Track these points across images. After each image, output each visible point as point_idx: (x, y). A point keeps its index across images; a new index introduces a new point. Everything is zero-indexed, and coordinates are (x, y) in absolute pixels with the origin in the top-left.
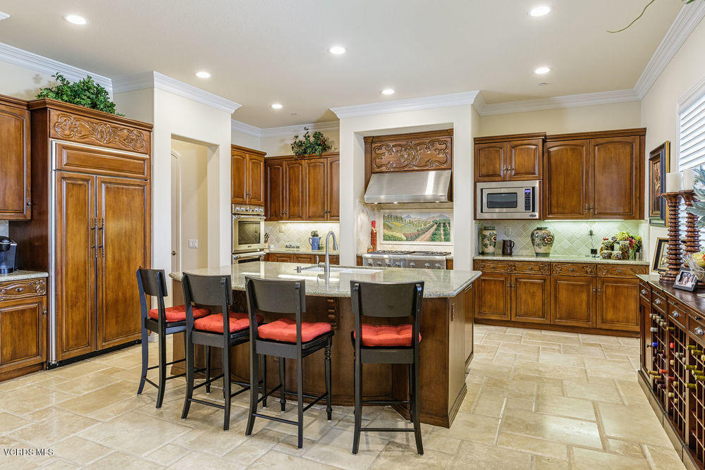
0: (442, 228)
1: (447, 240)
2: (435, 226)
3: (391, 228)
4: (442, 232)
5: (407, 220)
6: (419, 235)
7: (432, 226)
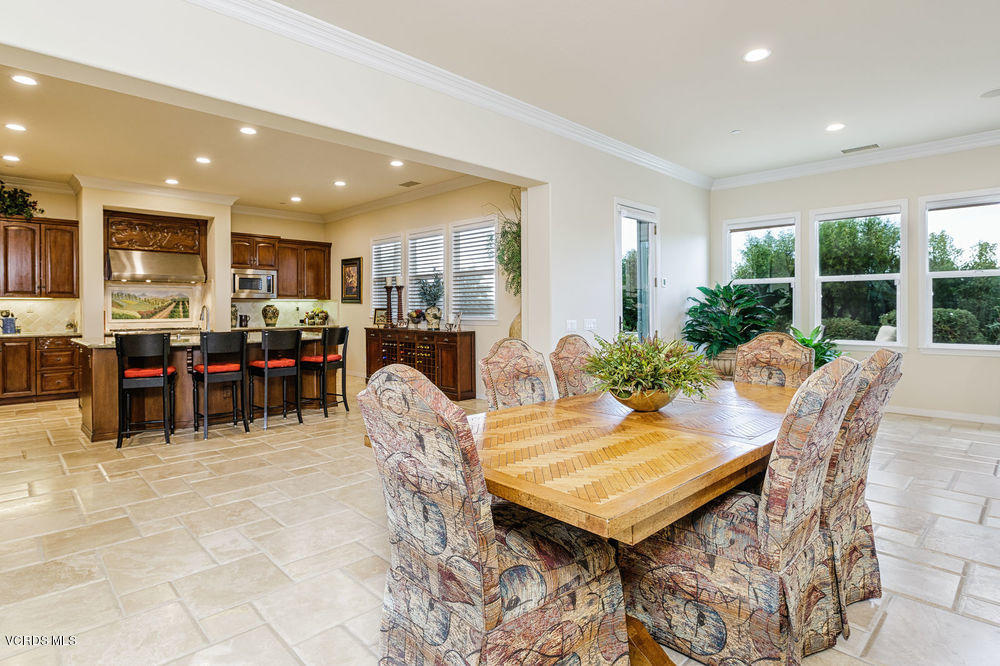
0: (181, 306)
1: (186, 316)
2: (174, 304)
3: (121, 306)
4: (181, 309)
5: (143, 298)
6: (156, 313)
7: (170, 304)
